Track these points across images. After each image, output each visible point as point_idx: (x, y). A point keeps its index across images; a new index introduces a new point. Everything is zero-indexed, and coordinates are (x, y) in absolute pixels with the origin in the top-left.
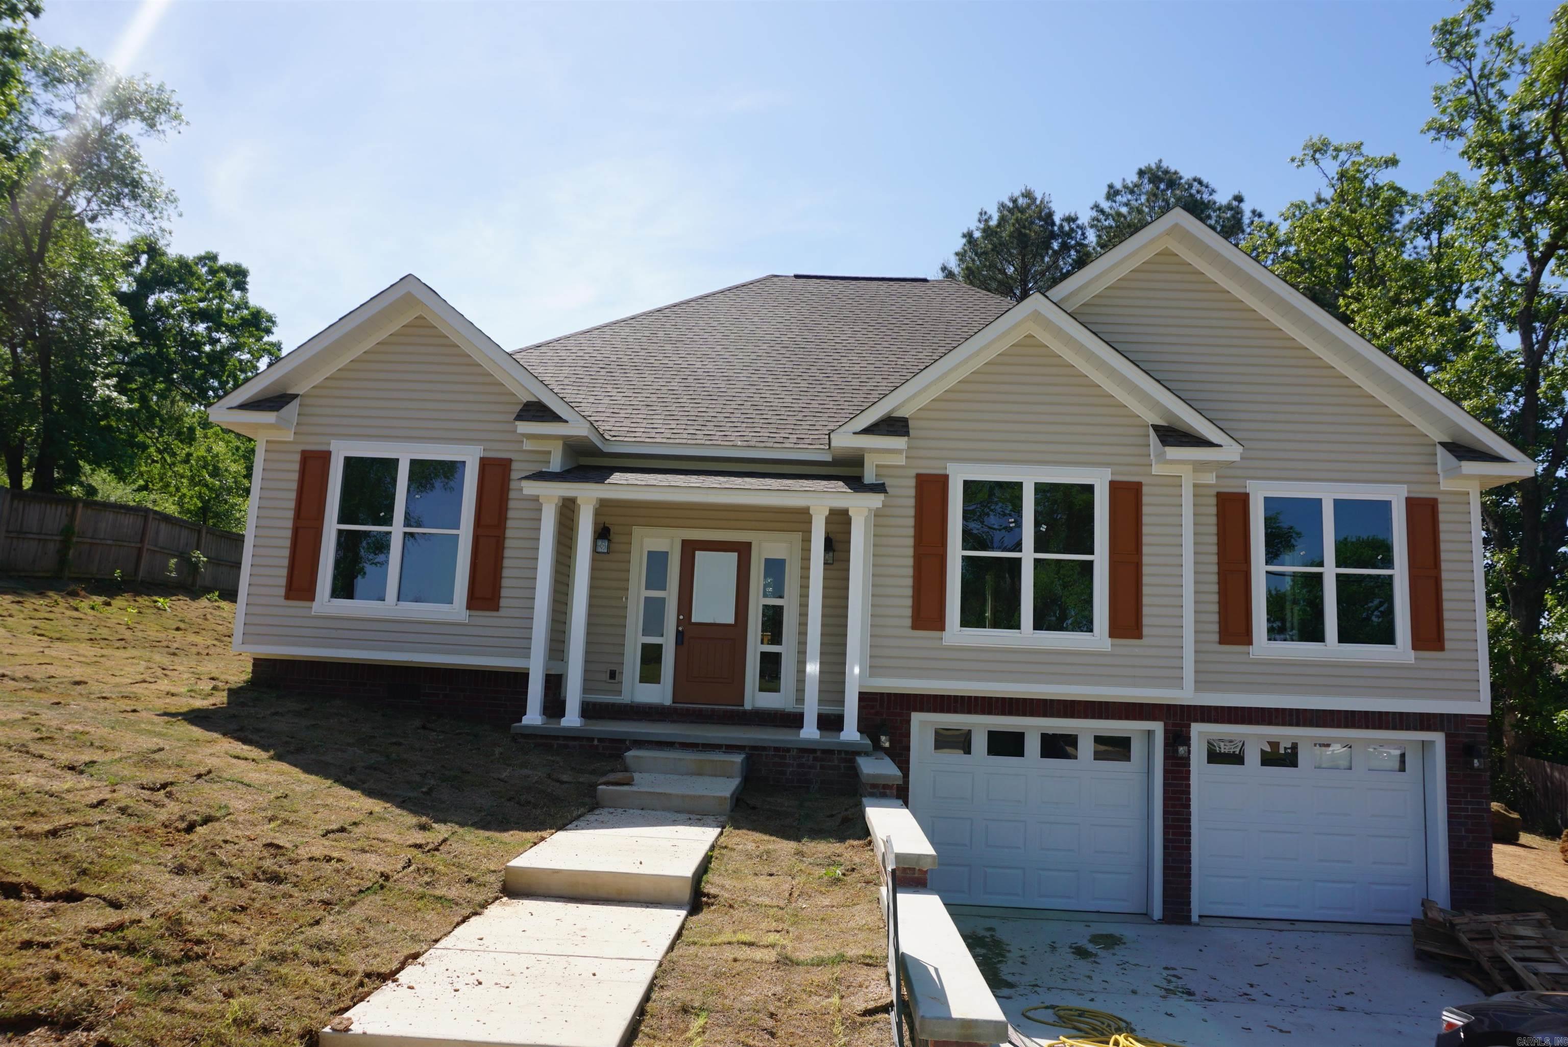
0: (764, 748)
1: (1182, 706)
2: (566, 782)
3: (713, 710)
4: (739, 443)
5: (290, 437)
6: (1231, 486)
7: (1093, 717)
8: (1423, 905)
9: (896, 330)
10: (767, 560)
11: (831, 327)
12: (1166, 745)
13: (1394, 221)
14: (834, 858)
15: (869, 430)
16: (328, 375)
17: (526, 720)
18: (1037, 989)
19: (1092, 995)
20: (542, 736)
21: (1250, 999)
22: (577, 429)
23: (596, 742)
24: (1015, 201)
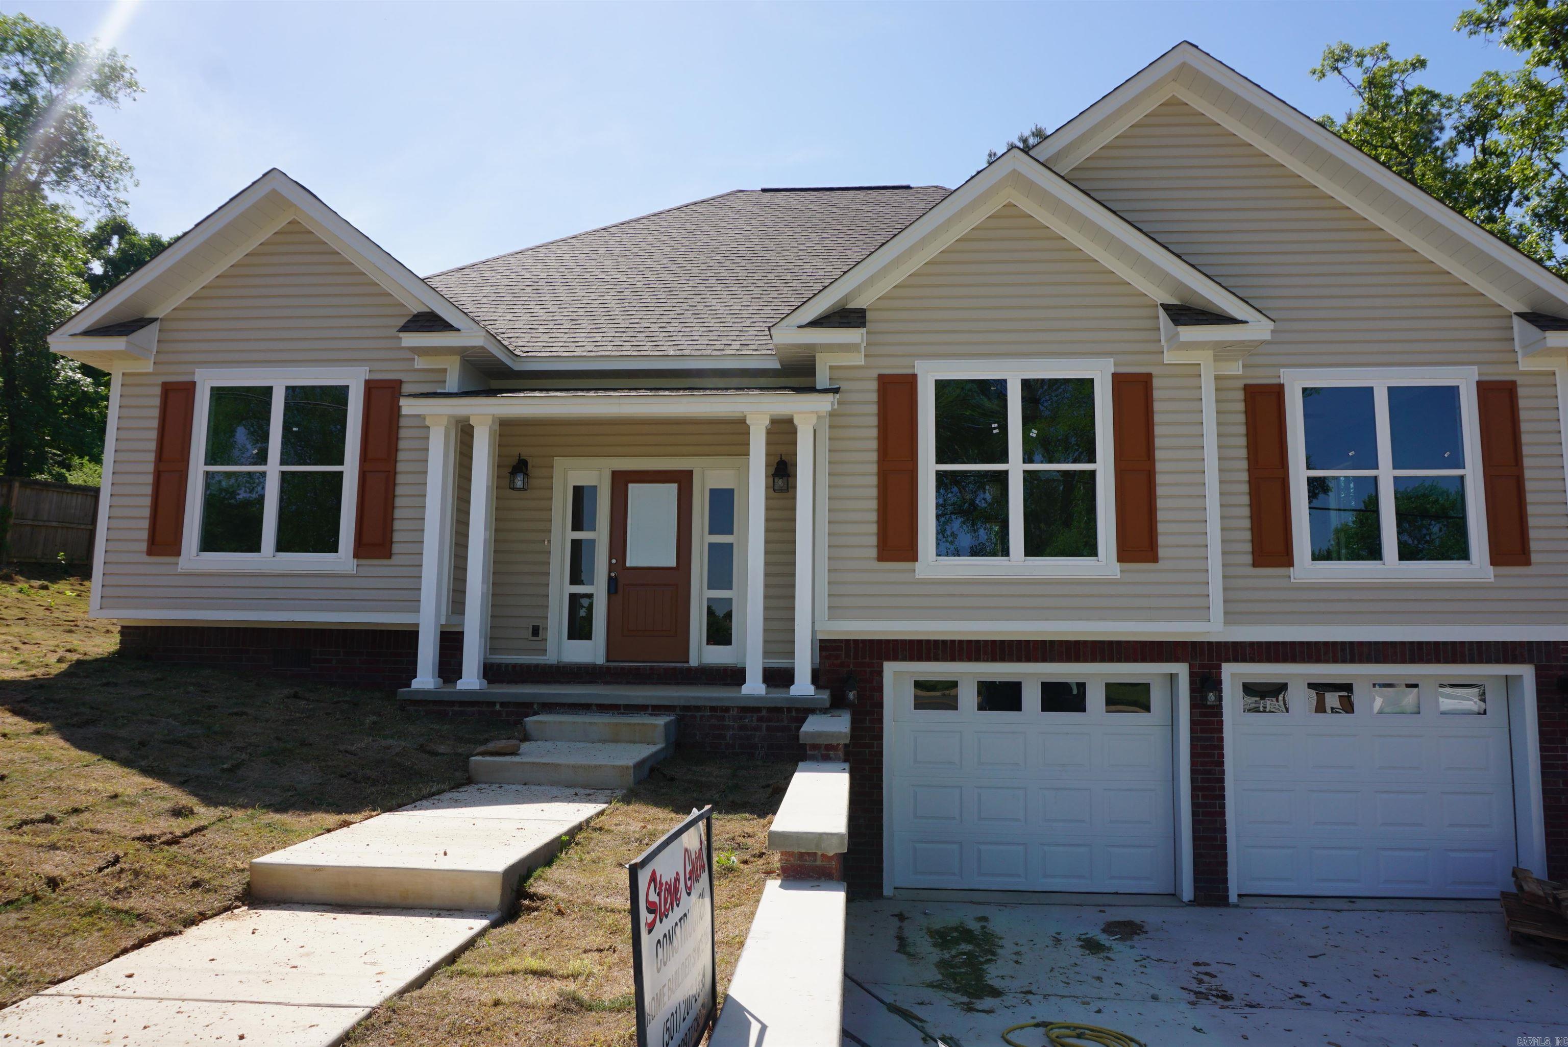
0: (698, 708)
1: (1210, 644)
2: (443, 754)
3: (652, 668)
4: (672, 353)
5: (149, 367)
6: (1262, 377)
7: (1103, 660)
8: (1514, 874)
9: (871, 235)
10: (712, 491)
11: (796, 236)
12: (1193, 690)
13: (1433, 138)
14: (741, 839)
15: (819, 322)
16: (190, 294)
17: (417, 684)
18: (1030, 997)
19: (1100, 1004)
20: (435, 702)
21: (1303, 1003)
22: (470, 338)
23: (498, 707)
24: (1025, 141)
